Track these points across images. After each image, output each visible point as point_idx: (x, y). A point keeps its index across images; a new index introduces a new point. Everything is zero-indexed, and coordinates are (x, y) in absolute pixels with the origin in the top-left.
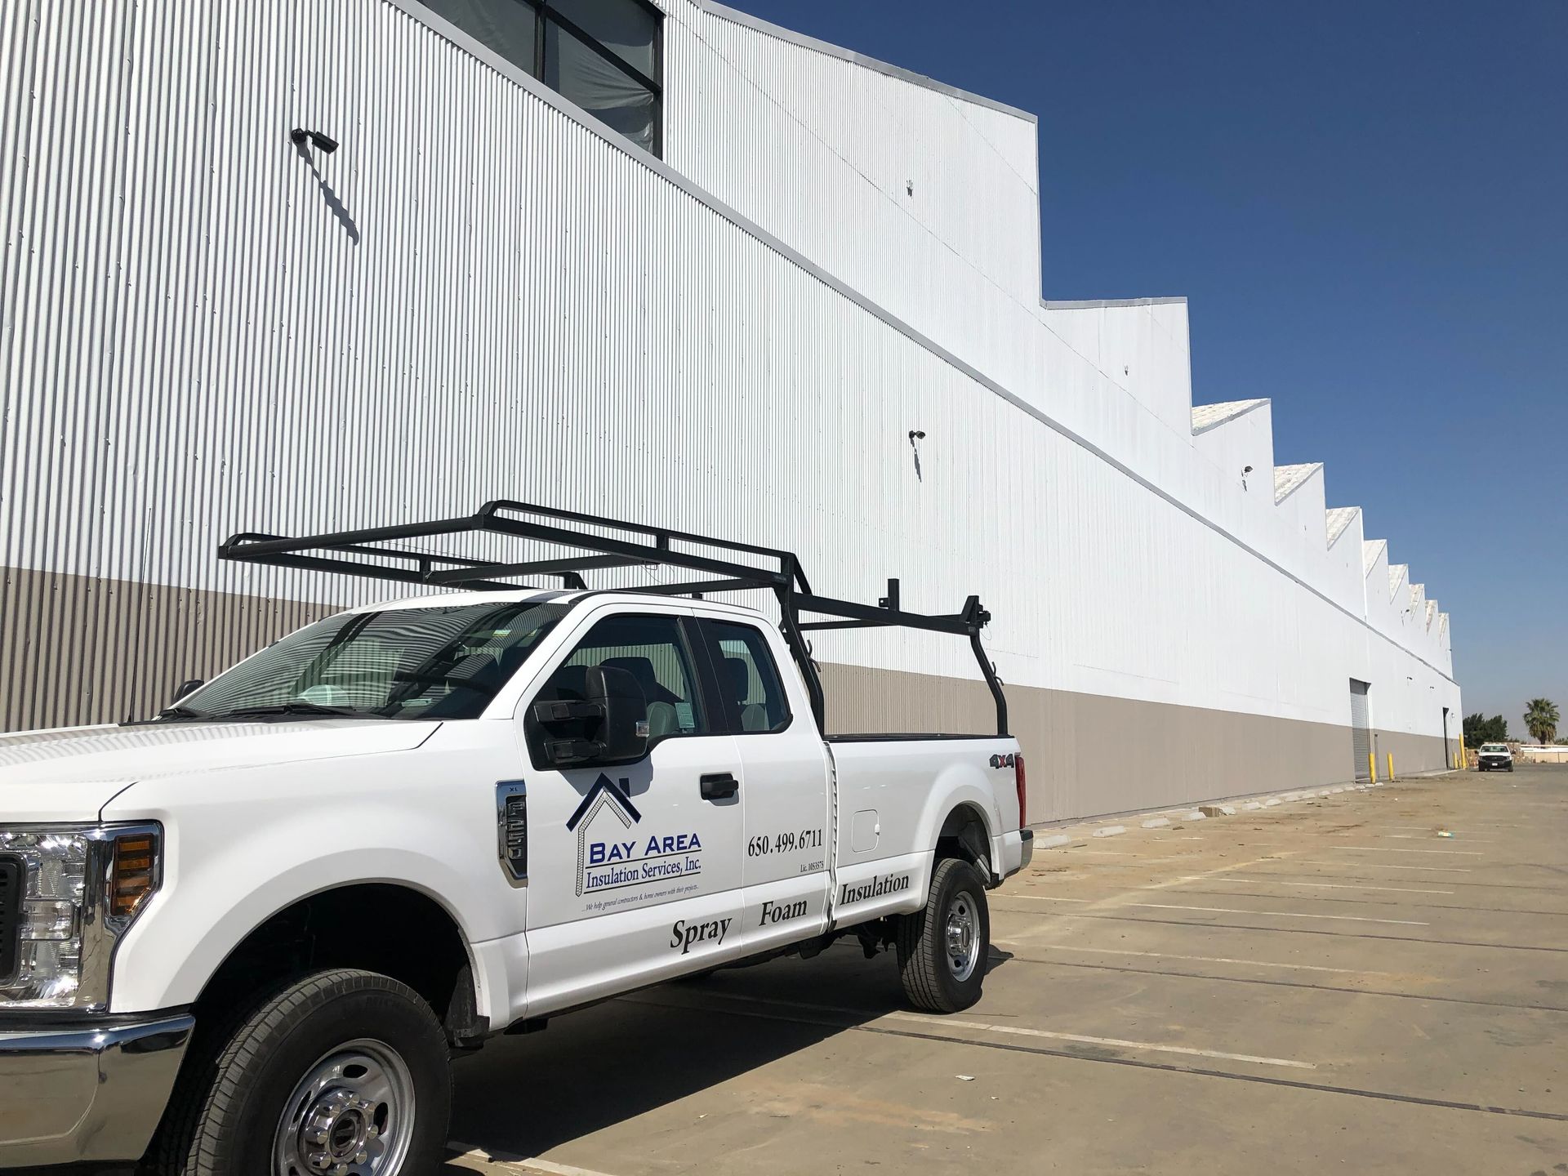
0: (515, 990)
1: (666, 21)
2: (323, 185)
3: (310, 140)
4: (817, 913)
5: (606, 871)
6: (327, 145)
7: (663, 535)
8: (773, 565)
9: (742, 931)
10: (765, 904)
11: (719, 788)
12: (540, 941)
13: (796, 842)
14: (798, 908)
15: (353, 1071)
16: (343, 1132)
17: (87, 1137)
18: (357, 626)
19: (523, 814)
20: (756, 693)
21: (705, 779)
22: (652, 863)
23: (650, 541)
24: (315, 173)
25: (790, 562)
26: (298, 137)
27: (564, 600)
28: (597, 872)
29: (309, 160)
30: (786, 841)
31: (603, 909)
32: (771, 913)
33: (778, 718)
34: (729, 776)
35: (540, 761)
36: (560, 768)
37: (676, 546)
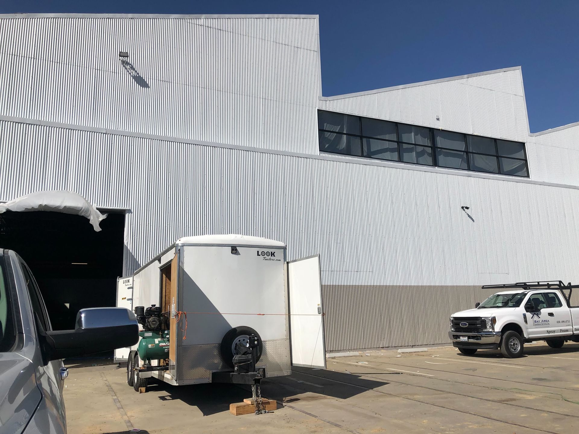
0: (528, 335)
1: (526, 144)
2: (467, 214)
3: (464, 208)
4: (570, 331)
5: (537, 323)
6: (467, 208)
7: (538, 282)
8: (558, 283)
9: (557, 333)
10: (561, 330)
11: (551, 314)
12: (530, 330)
13: (565, 322)
14: (567, 331)
15: (514, 340)
16: (514, 344)
17: (495, 341)
18: (498, 295)
19: (526, 317)
20: (557, 302)
21: (548, 313)
22: (543, 323)
23: (537, 283)
24: (466, 212)
25: (560, 282)
26: (463, 208)
27: (526, 293)
28: (535, 324)
29: (465, 211)
30: (563, 322)
31: (537, 328)
32: (561, 331)
33: (560, 305)
34: (552, 313)
35: (527, 311)
36: (530, 312)
37: (540, 283)
